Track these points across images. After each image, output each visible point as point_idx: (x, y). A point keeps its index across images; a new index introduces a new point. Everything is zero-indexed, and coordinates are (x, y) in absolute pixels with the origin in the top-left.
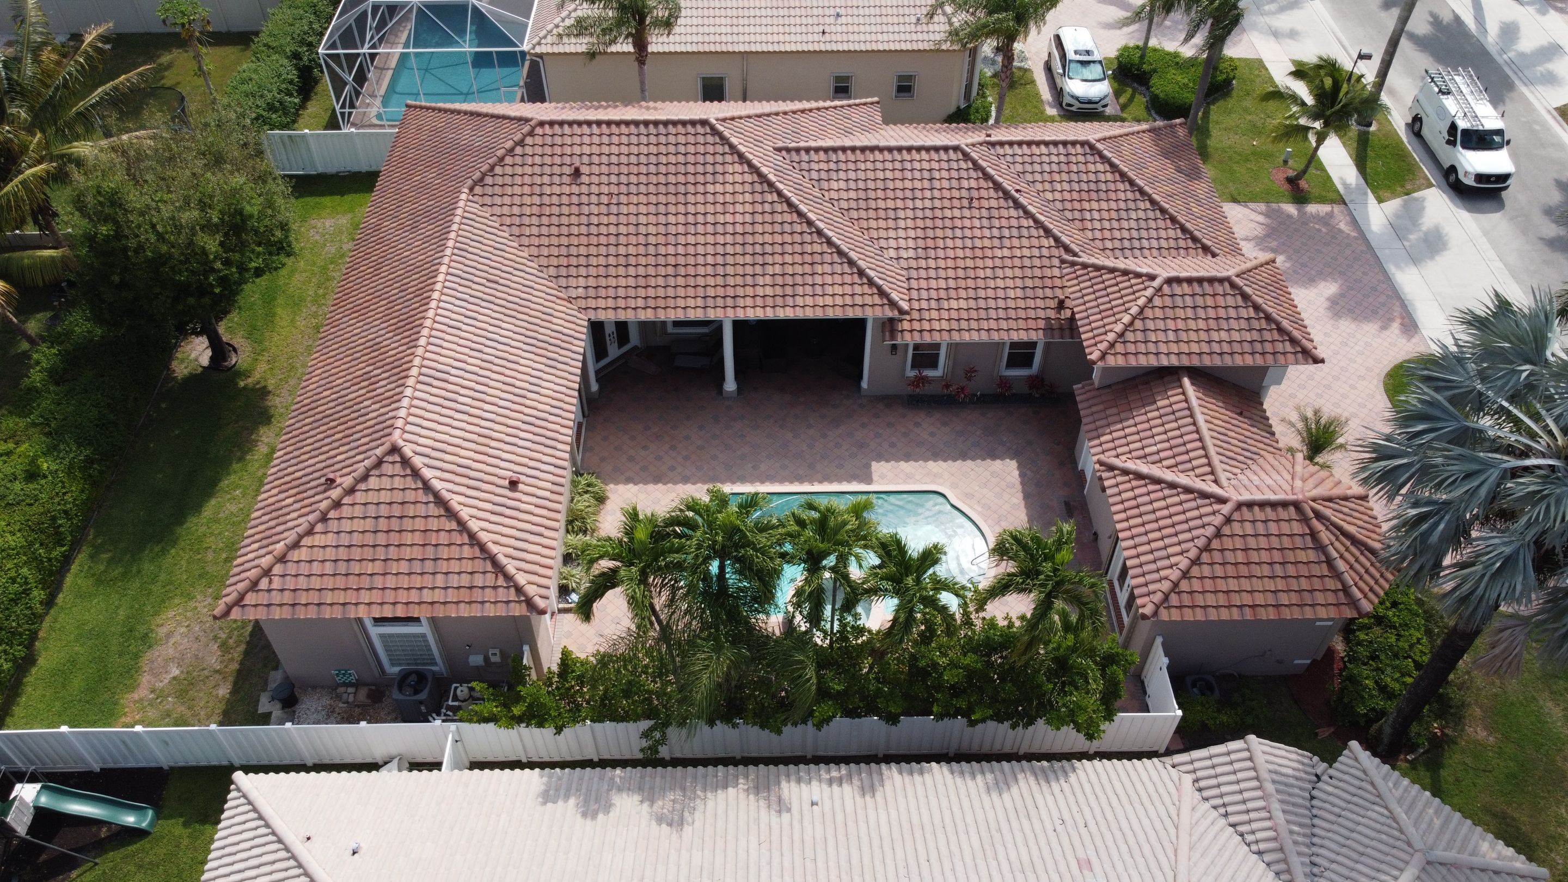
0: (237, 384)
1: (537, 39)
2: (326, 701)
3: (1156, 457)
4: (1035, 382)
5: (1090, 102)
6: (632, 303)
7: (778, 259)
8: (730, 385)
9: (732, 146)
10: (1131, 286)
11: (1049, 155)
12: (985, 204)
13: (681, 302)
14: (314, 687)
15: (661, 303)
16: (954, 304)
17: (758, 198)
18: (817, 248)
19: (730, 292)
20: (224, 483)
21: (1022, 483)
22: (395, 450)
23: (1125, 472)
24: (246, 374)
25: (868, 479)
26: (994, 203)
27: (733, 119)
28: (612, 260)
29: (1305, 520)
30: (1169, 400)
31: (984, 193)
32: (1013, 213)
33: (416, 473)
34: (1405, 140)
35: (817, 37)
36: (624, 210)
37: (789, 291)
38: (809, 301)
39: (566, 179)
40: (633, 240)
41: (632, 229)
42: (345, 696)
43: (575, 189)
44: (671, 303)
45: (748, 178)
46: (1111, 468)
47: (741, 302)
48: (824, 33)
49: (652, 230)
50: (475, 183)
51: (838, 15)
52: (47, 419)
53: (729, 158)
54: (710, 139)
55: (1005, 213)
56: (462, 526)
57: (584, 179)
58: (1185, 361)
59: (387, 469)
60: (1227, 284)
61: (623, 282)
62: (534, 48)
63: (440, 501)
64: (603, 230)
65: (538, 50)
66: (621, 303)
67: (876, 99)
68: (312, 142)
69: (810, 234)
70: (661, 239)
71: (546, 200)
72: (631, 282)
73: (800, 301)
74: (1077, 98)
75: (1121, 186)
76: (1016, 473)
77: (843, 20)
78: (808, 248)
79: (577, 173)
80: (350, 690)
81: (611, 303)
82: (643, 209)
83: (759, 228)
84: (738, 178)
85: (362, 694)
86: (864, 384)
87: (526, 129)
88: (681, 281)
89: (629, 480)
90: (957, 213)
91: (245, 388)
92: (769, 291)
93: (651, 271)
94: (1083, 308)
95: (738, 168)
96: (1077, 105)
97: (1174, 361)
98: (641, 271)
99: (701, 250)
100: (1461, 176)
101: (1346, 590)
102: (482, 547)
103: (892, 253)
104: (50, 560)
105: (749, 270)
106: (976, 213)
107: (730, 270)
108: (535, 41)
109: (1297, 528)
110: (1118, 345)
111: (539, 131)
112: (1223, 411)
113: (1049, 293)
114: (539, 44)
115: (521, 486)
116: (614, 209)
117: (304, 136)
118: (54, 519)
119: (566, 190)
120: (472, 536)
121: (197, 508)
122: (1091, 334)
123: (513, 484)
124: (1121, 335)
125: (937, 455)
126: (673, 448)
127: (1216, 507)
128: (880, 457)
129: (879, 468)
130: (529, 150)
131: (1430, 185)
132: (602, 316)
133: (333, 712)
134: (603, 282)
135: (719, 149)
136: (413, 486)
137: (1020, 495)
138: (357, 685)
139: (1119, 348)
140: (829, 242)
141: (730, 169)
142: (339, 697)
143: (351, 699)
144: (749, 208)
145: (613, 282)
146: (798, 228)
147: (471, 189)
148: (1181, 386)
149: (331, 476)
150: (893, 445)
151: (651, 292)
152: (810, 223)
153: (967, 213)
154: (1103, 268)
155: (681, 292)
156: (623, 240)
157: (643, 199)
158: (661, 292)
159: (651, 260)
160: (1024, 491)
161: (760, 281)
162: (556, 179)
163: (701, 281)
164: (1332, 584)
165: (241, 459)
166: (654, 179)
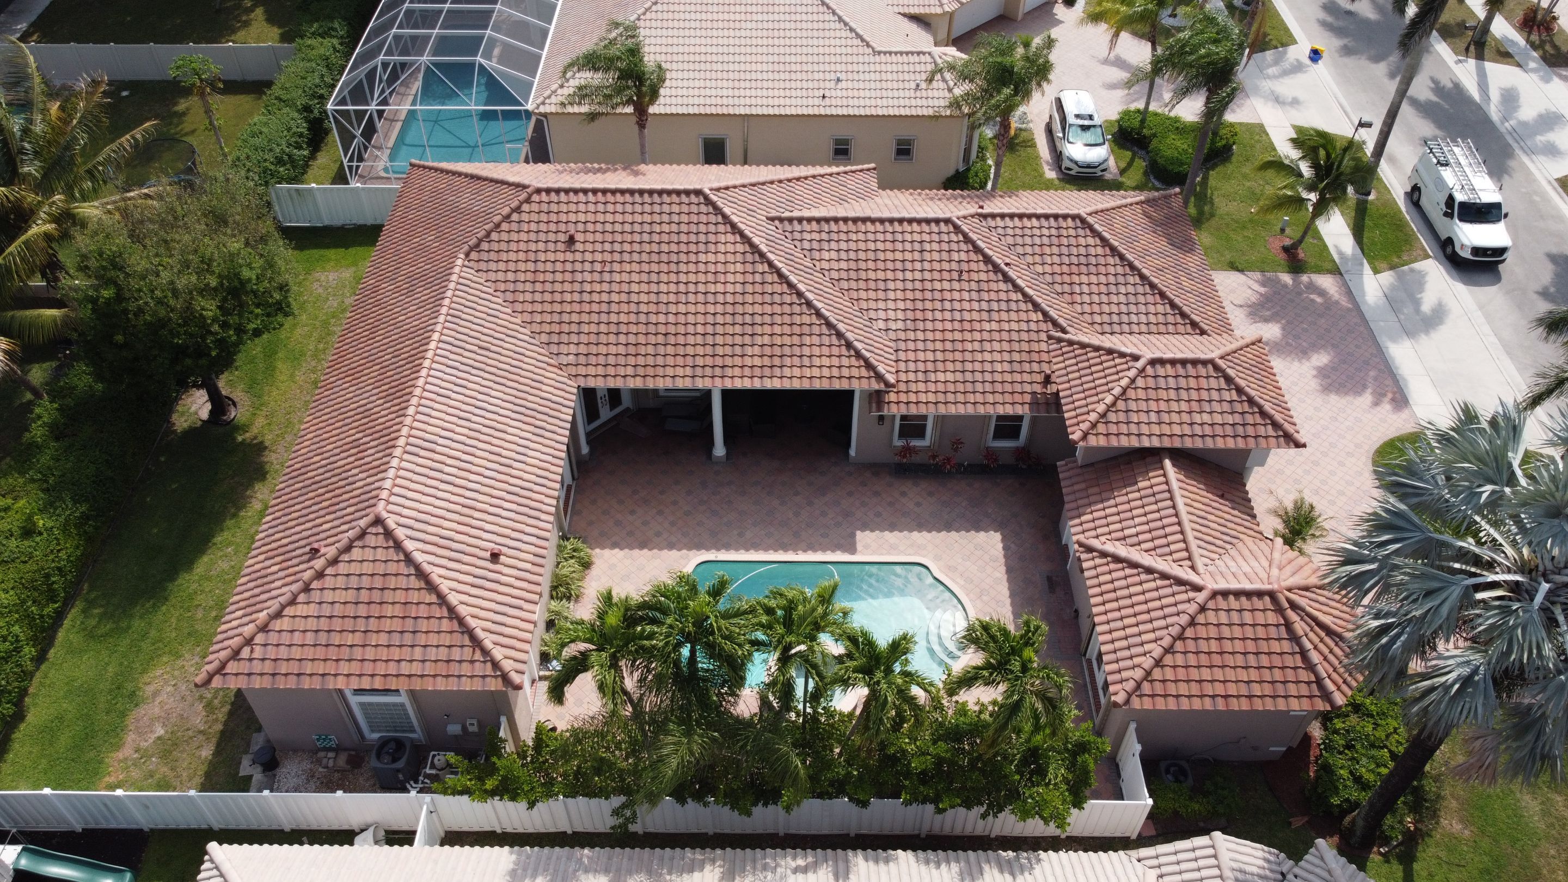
0: (235, 439)
1: (541, 99)
2: (306, 765)
3: (1135, 540)
4: (1021, 453)
5: (1089, 166)
6: (622, 371)
7: (767, 329)
8: (719, 450)
9: (725, 216)
10: (1115, 366)
11: (1040, 228)
12: (975, 276)
13: (670, 371)
14: (295, 751)
15: (650, 371)
16: (941, 376)
17: (749, 268)
18: (806, 319)
19: (719, 361)
20: (218, 539)
21: (1005, 556)
22: (378, 521)
23: (1104, 554)
24: (244, 428)
25: (852, 549)
26: (983, 276)
27: (727, 188)
28: (603, 328)
29: (1279, 610)
30: (1150, 482)
31: (974, 266)
32: (1002, 286)
33: (398, 546)
34: (1403, 209)
35: (817, 102)
36: (617, 277)
37: (777, 361)
38: (797, 372)
39: (561, 246)
40: (625, 308)
41: (624, 297)
42: (325, 761)
43: (569, 256)
44: (660, 371)
45: (740, 248)
46: (1090, 549)
47: (729, 372)
48: (824, 97)
49: (644, 298)
50: (471, 249)
51: (838, 80)
52: (44, 475)
53: (721, 228)
54: (703, 209)
55: (994, 286)
56: (442, 600)
57: (579, 246)
58: (1167, 443)
59: (371, 540)
60: (1210, 367)
61: (613, 349)
62: (538, 108)
63: (421, 574)
64: (596, 297)
65: (542, 109)
66: (611, 371)
67: (873, 165)
68: (318, 196)
69: (800, 305)
70: (653, 308)
71: (540, 266)
72: (621, 349)
73: (787, 372)
74: (1076, 163)
75: (1111, 260)
76: (1000, 545)
77: (843, 85)
78: (797, 320)
79: (571, 240)
80: (331, 755)
81: (600, 370)
82: (635, 277)
83: (749, 299)
84: (730, 248)
85: (342, 760)
86: (852, 452)
87: (524, 196)
88: (670, 350)
89: (615, 545)
90: (946, 285)
91: (243, 443)
92: (757, 361)
93: (642, 339)
94: (1067, 385)
95: (730, 238)
96: (1076, 169)
97: (1156, 443)
98: (632, 339)
99: (691, 319)
100: (1458, 249)
101: (1319, 682)
102: (461, 621)
103: (881, 324)
104: (42, 616)
105: (738, 340)
106: (965, 286)
107: (719, 340)
108: (539, 101)
109: (1272, 618)
110: (1099, 425)
111: (535, 198)
112: (1205, 493)
113: (1035, 367)
114: (543, 103)
115: (502, 558)
116: (607, 277)
117: (312, 189)
118: (47, 576)
119: (561, 257)
120: (451, 609)
121: (189, 564)
122: (1073, 413)
123: (495, 557)
124: (1103, 415)
125: (922, 525)
126: (660, 513)
127: (1191, 594)
128: (864, 527)
129: (863, 538)
130: (525, 217)
131: (1427, 256)
132: (591, 383)
133: (313, 776)
134: (594, 349)
135: (713, 219)
136: (395, 558)
137: (1003, 569)
138: (338, 750)
139: (1101, 428)
140: (818, 314)
141: (722, 238)
142: (319, 762)
143: (331, 763)
144: (740, 278)
145: (603, 349)
146: (787, 299)
147: (467, 255)
148: (1162, 468)
149: (316, 546)
150: (878, 515)
151: (641, 360)
152: (800, 294)
153: (956, 285)
154: (1088, 345)
155: (670, 361)
156: (614, 307)
157: (635, 267)
158: (650, 360)
159: (642, 329)
160: (1007, 565)
161: (749, 351)
162: (551, 246)
163: (690, 350)
164: (1304, 675)
165: (235, 515)
166: (647, 248)
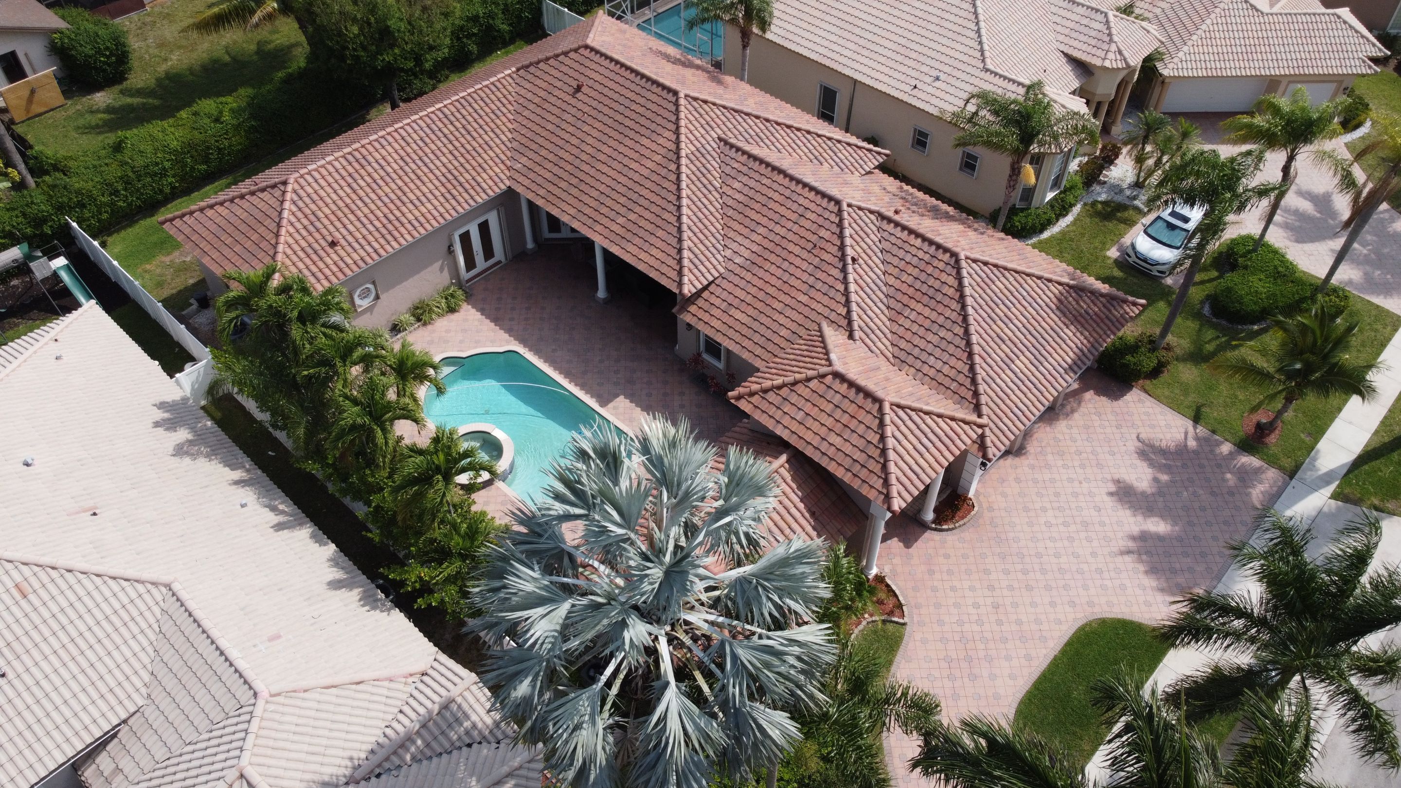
2: (216, 316)
5: (1145, 260)
7: (641, 211)
8: (601, 294)
9: (677, 118)
12: (823, 255)
15: (554, 200)
16: (737, 314)
17: (664, 162)
18: (669, 217)
22: (286, 183)
25: (605, 404)
26: (829, 258)
28: (551, 157)
31: (829, 247)
32: (836, 273)
33: (283, 202)
35: (908, 89)
36: (584, 127)
39: (570, 90)
40: (573, 150)
41: (578, 143)
43: (570, 99)
45: (670, 145)
48: (915, 87)
49: (589, 149)
50: (523, 67)
53: (669, 125)
54: (670, 106)
55: (828, 268)
56: (275, 243)
57: (580, 95)
58: (793, 440)
59: (276, 191)
60: (877, 405)
61: (545, 174)
63: (279, 224)
64: (563, 134)
67: (887, 152)
69: (673, 205)
70: (588, 159)
71: (550, 98)
72: (550, 176)
73: (629, 247)
74: (1136, 253)
77: (938, 84)
78: (664, 214)
79: (579, 89)
81: (528, 183)
82: (595, 133)
83: (648, 184)
84: (664, 142)
86: (677, 345)
88: (576, 192)
89: (482, 311)
90: (797, 250)
92: (618, 229)
93: (566, 176)
95: (669, 135)
97: (785, 435)
98: (561, 173)
99: (603, 178)
102: (274, 262)
103: (729, 254)
105: (619, 208)
106: (810, 258)
107: (608, 202)
110: (757, 396)
111: (582, 51)
112: (796, 500)
115: (338, 248)
116: (579, 124)
119: (565, 97)
120: (275, 251)
122: (754, 379)
123: (333, 244)
124: (766, 391)
128: (630, 396)
130: (567, 60)
132: (519, 189)
133: (213, 323)
134: (536, 168)
135: (669, 116)
136: (277, 209)
140: (679, 218)
141: (664, 133)
144: (654, 166)
145: (540, 170)
146: (669, 197)
147: (518, 70)
148: (776, 458)
150: (648, 395)
151: (555, 190)
152: (679, 197)
153: (804, 254)
154: (824, 342)
155: (570, 199)
156: (567, 147)
157: (600, 126)
158: (560, 193)
159: (572, 169)
161: (619, 219)
162: (565, 87)
163: (586, 199)
166: (617, 116)
